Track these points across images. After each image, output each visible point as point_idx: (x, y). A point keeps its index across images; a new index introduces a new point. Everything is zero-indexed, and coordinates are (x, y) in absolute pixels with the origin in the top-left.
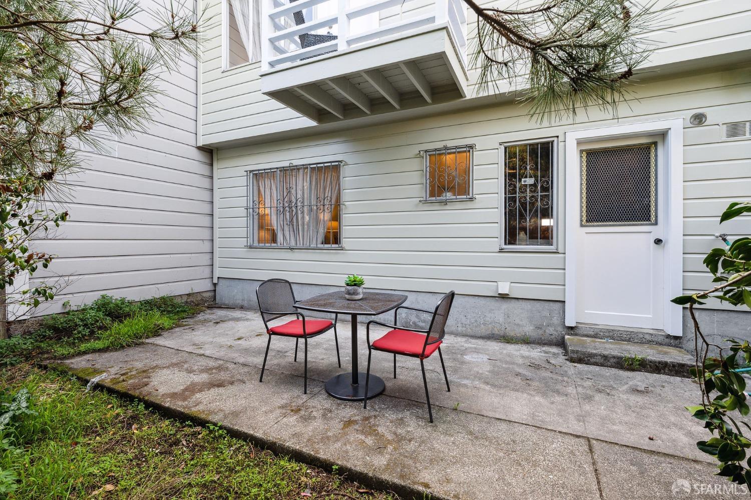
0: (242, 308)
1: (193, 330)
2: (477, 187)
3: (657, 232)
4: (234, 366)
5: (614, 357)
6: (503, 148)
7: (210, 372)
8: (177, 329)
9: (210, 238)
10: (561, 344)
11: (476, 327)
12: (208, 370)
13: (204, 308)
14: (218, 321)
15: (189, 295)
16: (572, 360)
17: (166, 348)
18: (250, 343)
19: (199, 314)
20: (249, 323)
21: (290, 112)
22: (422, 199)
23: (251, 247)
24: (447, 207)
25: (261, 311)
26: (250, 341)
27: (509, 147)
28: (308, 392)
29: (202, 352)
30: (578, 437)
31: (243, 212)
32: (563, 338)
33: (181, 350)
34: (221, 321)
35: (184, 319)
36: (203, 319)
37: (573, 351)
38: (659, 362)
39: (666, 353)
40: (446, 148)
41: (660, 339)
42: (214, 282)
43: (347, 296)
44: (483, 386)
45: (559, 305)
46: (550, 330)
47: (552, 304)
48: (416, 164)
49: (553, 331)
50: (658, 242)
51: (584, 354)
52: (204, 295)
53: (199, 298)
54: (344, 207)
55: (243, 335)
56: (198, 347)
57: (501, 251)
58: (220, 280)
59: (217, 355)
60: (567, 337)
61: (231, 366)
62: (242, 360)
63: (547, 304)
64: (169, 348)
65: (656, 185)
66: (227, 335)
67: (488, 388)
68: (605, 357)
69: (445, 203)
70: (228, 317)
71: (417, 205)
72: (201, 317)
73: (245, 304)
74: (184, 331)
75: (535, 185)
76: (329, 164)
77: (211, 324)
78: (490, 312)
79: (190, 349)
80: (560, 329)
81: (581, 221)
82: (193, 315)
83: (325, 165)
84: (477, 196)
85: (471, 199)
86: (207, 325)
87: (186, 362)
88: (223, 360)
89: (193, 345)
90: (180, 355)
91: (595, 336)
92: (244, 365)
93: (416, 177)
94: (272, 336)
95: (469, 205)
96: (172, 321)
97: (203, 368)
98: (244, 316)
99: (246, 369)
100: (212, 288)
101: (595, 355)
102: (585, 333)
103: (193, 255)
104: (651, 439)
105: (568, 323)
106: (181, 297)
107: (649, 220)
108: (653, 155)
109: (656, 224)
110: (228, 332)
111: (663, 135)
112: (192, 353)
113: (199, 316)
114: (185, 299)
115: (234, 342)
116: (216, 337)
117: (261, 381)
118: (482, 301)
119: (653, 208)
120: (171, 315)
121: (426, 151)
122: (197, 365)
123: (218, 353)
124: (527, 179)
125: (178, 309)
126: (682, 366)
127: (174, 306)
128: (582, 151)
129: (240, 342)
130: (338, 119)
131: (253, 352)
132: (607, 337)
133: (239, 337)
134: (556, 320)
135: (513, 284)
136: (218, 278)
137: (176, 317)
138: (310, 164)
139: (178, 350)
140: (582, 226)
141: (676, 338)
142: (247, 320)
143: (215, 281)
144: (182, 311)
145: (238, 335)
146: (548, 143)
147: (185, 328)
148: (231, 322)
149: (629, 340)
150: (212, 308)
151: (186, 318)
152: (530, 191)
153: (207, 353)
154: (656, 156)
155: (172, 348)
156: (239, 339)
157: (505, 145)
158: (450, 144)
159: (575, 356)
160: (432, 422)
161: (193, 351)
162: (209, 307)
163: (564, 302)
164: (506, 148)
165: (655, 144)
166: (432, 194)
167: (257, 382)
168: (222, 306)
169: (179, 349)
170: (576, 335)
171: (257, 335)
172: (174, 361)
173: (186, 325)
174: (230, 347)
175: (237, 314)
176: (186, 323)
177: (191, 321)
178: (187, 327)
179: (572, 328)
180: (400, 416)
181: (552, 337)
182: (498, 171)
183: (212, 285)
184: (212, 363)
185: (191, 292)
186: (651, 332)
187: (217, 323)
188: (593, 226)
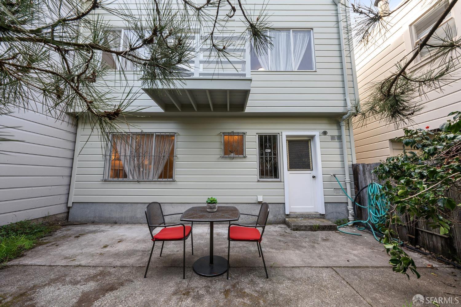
0: (93, 223)
1: (57, 246)
2: (248, 151)
3: (313, 173)
4: (114, 269)
5: (309, 226)
6: (257, 135)
7: (96, 279)
8: (40, 247)
9: (69, 175)
10: (284, 222)
11: (248, 219)
12: (93, 278)
13: (59, 227)
14: (77, 235)
15: (44, 218)
16: (294, 230)
17: (36, 267)
18: (117, 248)
19: (56, 231)
20: (106, 233)
21: (152, 102)
22: (221, 156)
23: (105, 181)
24: (233, 160)
25: (149, 225)
26: (116, 247)
27: (260, 135)
28: (185, 277)
29: (77, 263)
30: (327, 267)
31: (100, 157)
32: (285, 220)
33: (54, 266)
34: (80, 234)
35: (42, 237)
36: (62, 236)
37: (294, 226)
38: (324, 226)
39: (323, 222)
40: (233, 132)
41: (318, 216)
42: (68, 206)
43: (208, 210)
44: (271, 250)
45: (283, 205)
46: (279, 217)
47: (279, 204)
48: (217, 139)
49: (281, 217)
50: (314, 177)
51: (298, 226)
52: (58, 216)
53: (54, 219)
54: (176, 158)
55: (108, 244)
56: (71, 260)
57: (258, 181)
58: (75, 204)
59: (93, 263)
60: (287, 219)
61: (112, 270)
62: (118, 263)
63: (277, 205)
64: (39, 266)
65: (311, 155)
66: (92, 245)
67: (274, 250)
68: (306, 226)
69: (233, 158)
70: (84, 231)
71: (218, 159)
72: (59, 233)
73: (97, 219)
74: (48, 248)
75: (271, 152)
76: (169, 134)
77: (72, 238)
78: (254, 211)
79: (63, 263)
80: (283, 216)
81: (288, 168)
82: (50, 234)
83: (166, 134)
84: (247, 156)
85: (245, 157)
86: (69, 240)
87: (66, 275)
88: (102, 266)
89: (65, 259)
90: (56, 270)
91: (296, 217)
92: (123, 267)
93: (218, 145)
94: (156, 242)
95: (244, 160)
96: (32, 241)
97: (86, 277)
98: (98, 228)
99: (126, 271)
100: (66, 210)
101: (302, 226)
102: (293, 216)
103: (52, 187)
104: (348, 261)
105: (287, 213)
106: (37, 220)
107: (310, 169)
108: (309, 144)
109: (312, 170)
110: (92, 243)
111: (312, 137)
112: (68, 266)
113: (56, 233)
114: (41, 221)
115: (102, 249)
116: (83, 249)
117: (145, 277)
118: (250, 206)
119: (311, 164)
120: (30, 236)
121: (224, 133)
122: (79, 276)
123: (94, 262)
124: (268, 150)
125: (36, 230)
126: (331, 226)
127: (32, 228)
128: (287, 140)
129: (107, 249)
130: (178, 111)
131: (124, 255)
132: (301, 217)
133: (104, 245)
134: (282, 212)
135: (264, 197)
136: (73, 203)
137: (35, 237)
138: (156, 133)
139: (50, 266)
140: (288, 170)
141: (323, 215)
142: (103, 231)
143: (70, 205)
144: (39, 231)
145: (103, 244)
146: (275, 135)
147: (48, 245)
148: (90, 235)
149: (308, 218)
150: (66, 225)
151: (45, 237)
152: (269, 155)
153: (83, 263)
154: (311, 144)
155: (44, 266)
156: (106, 247)
157: (259, 134)
158: (235, 131)
159: (295, 228)
160: (267, 278)
161: (68, 264)
162: (64, 225)
163: (285, 203)
164: (259, 136)
165: (310, 140)
166: (225, 154)
167: (142, 279)
168: (75, 223)
169: (52, 264)
170: (289, 218)
171: (119, 242)
172: (52, 277)
173: (47, 243)
174: (101, 254)
175: (92, 228)
176: (47, 241)
177: (51, 238)
178: (50, 244)
179: (288, 215)
180: (250, 279)
181: (280, 220)
182: (256, 145)
183: (66, 207)
184: (92, 272)
185: (47, 215)
186: (315, 213)
187: (78, 237)
188: (292, 171)
